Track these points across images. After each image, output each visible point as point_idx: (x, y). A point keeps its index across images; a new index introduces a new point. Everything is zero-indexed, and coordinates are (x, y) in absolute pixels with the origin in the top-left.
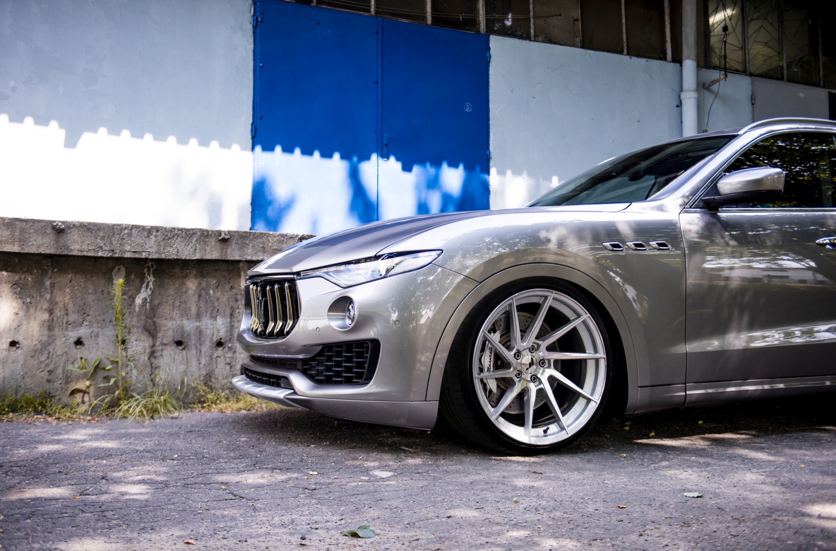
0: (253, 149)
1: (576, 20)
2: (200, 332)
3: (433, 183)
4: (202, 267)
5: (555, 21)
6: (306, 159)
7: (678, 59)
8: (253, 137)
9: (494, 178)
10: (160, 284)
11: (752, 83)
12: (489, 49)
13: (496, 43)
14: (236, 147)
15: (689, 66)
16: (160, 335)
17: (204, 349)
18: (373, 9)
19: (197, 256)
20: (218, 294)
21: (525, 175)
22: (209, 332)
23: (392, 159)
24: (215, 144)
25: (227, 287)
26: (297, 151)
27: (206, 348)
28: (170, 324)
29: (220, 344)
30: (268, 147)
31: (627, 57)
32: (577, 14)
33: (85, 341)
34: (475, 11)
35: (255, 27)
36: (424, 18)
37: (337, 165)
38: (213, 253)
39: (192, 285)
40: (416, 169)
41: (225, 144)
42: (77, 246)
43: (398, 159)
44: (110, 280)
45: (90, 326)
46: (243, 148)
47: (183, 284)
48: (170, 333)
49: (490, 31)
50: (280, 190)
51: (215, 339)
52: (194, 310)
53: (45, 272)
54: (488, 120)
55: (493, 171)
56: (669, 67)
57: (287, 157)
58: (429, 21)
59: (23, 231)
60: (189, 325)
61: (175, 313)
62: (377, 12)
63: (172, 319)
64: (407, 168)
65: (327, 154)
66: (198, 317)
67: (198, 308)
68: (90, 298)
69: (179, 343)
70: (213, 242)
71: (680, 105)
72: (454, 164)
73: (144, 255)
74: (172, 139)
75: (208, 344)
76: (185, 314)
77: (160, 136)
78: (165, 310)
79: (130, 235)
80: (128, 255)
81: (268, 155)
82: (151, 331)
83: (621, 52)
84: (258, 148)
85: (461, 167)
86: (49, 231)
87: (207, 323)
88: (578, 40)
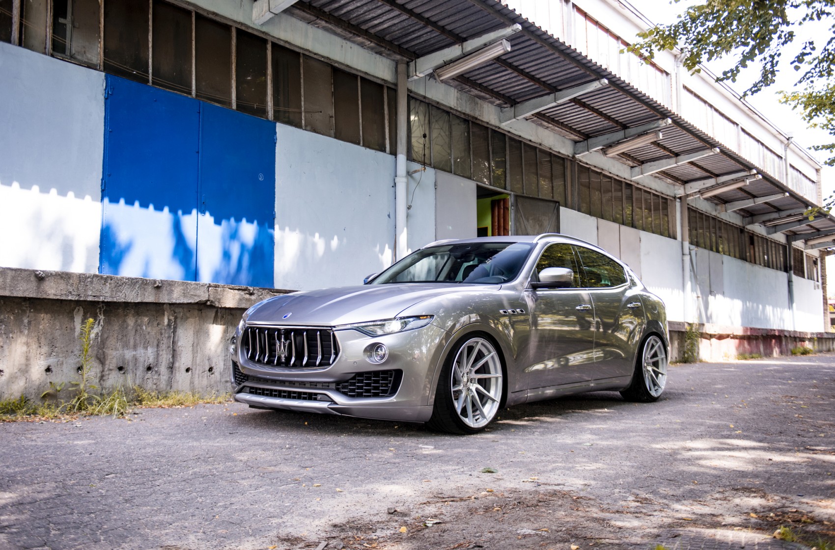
0: (102, 199)
1: (331, 117)
2: (136, 359)
3: (234, 235)
4: (140, 308)
5: (318, 116)
6: (143, 211)
7: (394, 153)
8: (103, 191)
9: (277, 233)
10: (108, 322)
11: (436, 174)
12: (275, 133)
13: (281, 129)
14: (88, 198)
15: (402, 158)
16: (107, 362)
17: (138, 373)
18: (194, 92)
19: (139, 300)
20: (149, 329)
21: (297, 231)
22: (142, 359)
23: (207, 214)
24: (71, 194)
25: (155, 323)
26: (151, 207)
27: (140, 372)
28: (114, 353)
29: (149, 368)
30: (114, 200)
31: (363, 148)
32: (332, 112)
33: (53, 369)
34: (264, 101)
35: (106, 99)
36: (230, 104)
37: (165, 215)
38: (150, 298)
39: (131, 321)
40: (224, 222)
41: (80, 195)
42: (52, 291)
43: (211, 215)
44: (72, 319)
45: (57, 356)
46: (94, 199)
47: (124, 321)
48: (114, 361)
49: (278, 118)
50: (122, 236)
51: (146, 365)
52: (132, 342)
53: (24, 311)
54: (274, 188)
55: (277, 227)
56: (385, 158)
57: (129, 208)
58: (234, 107)
59: (13, 278)
60: (129, 354)
61: (119, 345)
62: (197, 95)
63: (116, 349)
64: (218, 222)
65: (159, 208)
66: (135, 347)
67: (135, 340)
68: (57, 333)
69: (121, 369)
70: (150, 289)
71: (395, 186)
72: (250, 221)
73: (101, 299)
74: (36, 188)
75: (141, 368)
76: (126, 345)
77: (26, 184)
78: (111, 342)
79: (92, 282)
80: (90, 299)
81: (113, 206)
82: (101, 360)
83: (358, 144)
84: (106, 200)
85: (256, 222)
86: (33, 278)
87: (140, 351)
88: (332, 132)
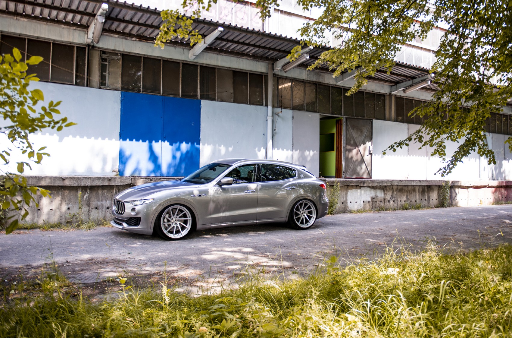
1: (232, 93)
2: (102, 205)
4: (103, 187)
5: (224, 94)
6: (137, 143)
7: (266, 105)
8: (120, 137)
9: (201, 147)
10: (91, 192)
11: (293, 112)
12: (201, 104)
13: (203, 102)
14: (114, 140)
15: (270, 108)
16: (91, 206)
17: (103, 210)
18: (161, 93)
19: (102, 185)
20: (108, 194)
21: (212, 145)
22: (105, 205)
23: (166, 141)
24: (107, 139)
25: (110, 192)
26: (134, 140)
27: (104, 209)
28: (94, 203)
29: (108, 208)
30: (125, 139)
31: (249, 105)
32: (232, 91)
33: (70, 208)
34: (196, 91)
35: (121, 101)
36: (179, 95)
37: (146, 144)
38: (106, 183)
39: (100, 192)
40: (174, 144)
41: (110, 139)
42: (67, 183)
43: (168, 142)
44: (77, 192)
45: (72, 204)
46: (116, 140)
47: (98, 192)
48: (94, 205)
49: (203, 97)
50: (127, 153)
51: (107, 207)
52: (101, 199)
53: (60, 190)
54: (200, 128)
55: (201, 144)
56: (263, 108)
57: (131, 142)
58: (181, 96)
60: (99, 203)
61: (96, 200)
62: (163, 94)
63: (94, 202)
64: (171, 144)
65: (144, 141)
66: (102, 201)
67: (102, 198)
68: (72, 197)
69: (96, 208)
70: (106, 180)
71: (267, 121)
72: (187, 143)
73: (87, 185)
74: (93, 138)
75: (104, 208)
76: (98, 200)
77: (89, 137)
78: (93, 199)
79: (83, 180)
80: (82, 185)
81: (124, 142)
82: (89, 205)
83: (247, 103)
84: (121, 140)
85: (190, 143)
86: (61, 179)
87: (104, 202)
88: (232, 100)
